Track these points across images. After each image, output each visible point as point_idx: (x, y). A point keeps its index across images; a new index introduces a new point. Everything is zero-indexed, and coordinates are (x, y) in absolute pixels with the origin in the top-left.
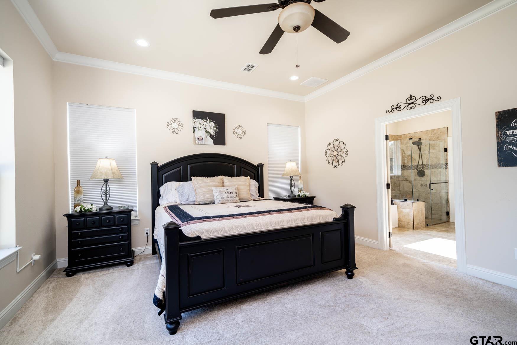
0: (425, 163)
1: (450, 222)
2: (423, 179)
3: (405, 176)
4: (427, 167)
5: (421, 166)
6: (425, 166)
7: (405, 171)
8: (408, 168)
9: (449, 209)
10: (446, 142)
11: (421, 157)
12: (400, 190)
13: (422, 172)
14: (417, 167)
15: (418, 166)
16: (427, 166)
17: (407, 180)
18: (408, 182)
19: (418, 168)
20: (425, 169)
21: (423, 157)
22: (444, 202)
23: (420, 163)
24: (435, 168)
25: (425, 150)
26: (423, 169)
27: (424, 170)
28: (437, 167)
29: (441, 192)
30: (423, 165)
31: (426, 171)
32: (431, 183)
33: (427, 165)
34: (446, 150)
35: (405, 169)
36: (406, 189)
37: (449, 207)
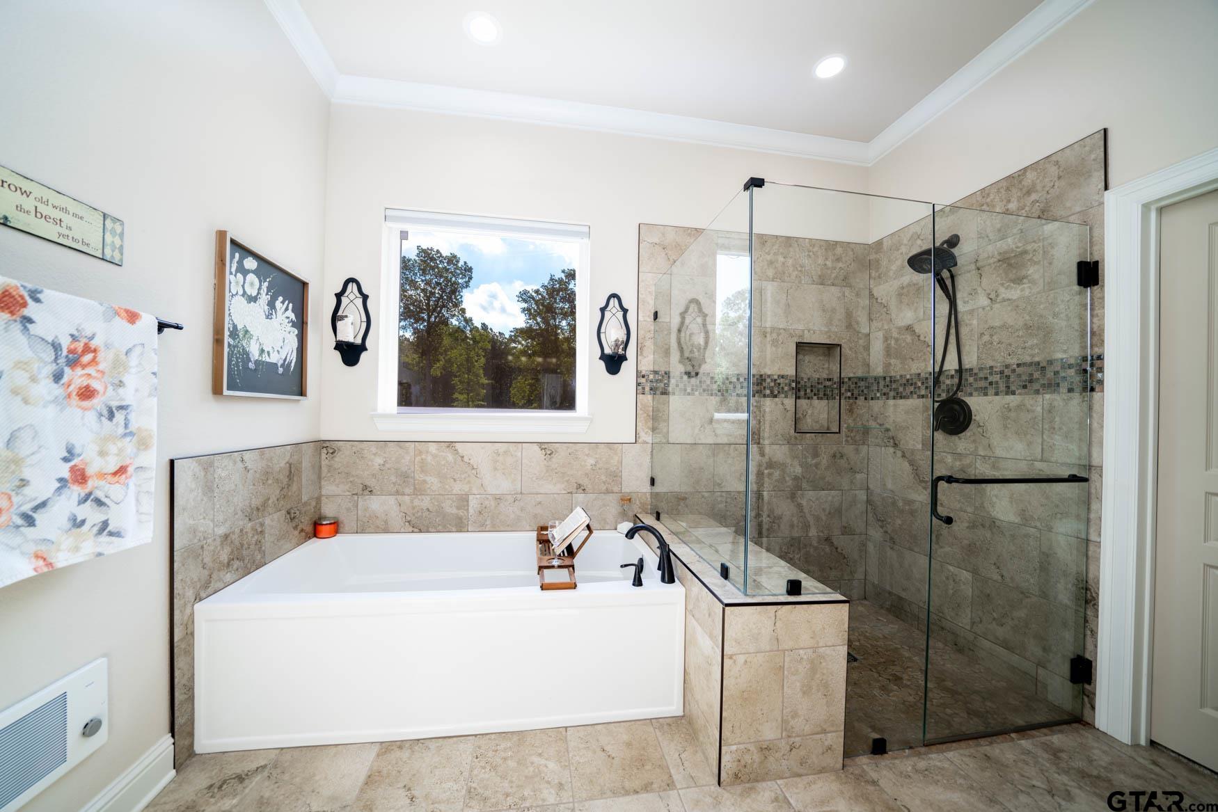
0: (970, 361)
1: (1090, 725)
2: (962, 443)
3: (888, 427)
4: (983, 384)
5: (952, 377)
6: (971, 380)
7: (891, 402)
8: (901, 389)
9: (1089, 646)
10: (1091, 224)
11: (953, 331)
12: (868, 488)
13: (956, 407)
14: (937, 381)
15: (942, 378)
16: (981, 375)
17: (895, 445)
18: (899, 454)
19: (943, 387)
20: (971, 395)
21: (964, 331)
22: (1064, 593)
23: (951, 364)
24: (1025, 387)
25: (973, 293)
26: (960, 395)
27: (968, 400)
28: (1031, 381)
29: (1050, 529)
30: (960, 371)
31: (975, 402)
32: (940, 478)
33: (981, 369)
34: (1089, 274)
35: (892, 394)
36: (889, 486)
37: (1094, 633)
